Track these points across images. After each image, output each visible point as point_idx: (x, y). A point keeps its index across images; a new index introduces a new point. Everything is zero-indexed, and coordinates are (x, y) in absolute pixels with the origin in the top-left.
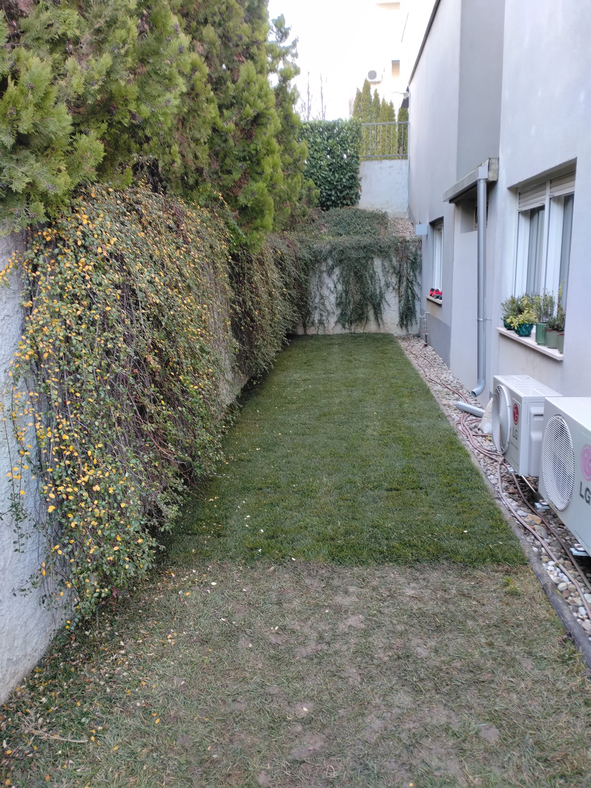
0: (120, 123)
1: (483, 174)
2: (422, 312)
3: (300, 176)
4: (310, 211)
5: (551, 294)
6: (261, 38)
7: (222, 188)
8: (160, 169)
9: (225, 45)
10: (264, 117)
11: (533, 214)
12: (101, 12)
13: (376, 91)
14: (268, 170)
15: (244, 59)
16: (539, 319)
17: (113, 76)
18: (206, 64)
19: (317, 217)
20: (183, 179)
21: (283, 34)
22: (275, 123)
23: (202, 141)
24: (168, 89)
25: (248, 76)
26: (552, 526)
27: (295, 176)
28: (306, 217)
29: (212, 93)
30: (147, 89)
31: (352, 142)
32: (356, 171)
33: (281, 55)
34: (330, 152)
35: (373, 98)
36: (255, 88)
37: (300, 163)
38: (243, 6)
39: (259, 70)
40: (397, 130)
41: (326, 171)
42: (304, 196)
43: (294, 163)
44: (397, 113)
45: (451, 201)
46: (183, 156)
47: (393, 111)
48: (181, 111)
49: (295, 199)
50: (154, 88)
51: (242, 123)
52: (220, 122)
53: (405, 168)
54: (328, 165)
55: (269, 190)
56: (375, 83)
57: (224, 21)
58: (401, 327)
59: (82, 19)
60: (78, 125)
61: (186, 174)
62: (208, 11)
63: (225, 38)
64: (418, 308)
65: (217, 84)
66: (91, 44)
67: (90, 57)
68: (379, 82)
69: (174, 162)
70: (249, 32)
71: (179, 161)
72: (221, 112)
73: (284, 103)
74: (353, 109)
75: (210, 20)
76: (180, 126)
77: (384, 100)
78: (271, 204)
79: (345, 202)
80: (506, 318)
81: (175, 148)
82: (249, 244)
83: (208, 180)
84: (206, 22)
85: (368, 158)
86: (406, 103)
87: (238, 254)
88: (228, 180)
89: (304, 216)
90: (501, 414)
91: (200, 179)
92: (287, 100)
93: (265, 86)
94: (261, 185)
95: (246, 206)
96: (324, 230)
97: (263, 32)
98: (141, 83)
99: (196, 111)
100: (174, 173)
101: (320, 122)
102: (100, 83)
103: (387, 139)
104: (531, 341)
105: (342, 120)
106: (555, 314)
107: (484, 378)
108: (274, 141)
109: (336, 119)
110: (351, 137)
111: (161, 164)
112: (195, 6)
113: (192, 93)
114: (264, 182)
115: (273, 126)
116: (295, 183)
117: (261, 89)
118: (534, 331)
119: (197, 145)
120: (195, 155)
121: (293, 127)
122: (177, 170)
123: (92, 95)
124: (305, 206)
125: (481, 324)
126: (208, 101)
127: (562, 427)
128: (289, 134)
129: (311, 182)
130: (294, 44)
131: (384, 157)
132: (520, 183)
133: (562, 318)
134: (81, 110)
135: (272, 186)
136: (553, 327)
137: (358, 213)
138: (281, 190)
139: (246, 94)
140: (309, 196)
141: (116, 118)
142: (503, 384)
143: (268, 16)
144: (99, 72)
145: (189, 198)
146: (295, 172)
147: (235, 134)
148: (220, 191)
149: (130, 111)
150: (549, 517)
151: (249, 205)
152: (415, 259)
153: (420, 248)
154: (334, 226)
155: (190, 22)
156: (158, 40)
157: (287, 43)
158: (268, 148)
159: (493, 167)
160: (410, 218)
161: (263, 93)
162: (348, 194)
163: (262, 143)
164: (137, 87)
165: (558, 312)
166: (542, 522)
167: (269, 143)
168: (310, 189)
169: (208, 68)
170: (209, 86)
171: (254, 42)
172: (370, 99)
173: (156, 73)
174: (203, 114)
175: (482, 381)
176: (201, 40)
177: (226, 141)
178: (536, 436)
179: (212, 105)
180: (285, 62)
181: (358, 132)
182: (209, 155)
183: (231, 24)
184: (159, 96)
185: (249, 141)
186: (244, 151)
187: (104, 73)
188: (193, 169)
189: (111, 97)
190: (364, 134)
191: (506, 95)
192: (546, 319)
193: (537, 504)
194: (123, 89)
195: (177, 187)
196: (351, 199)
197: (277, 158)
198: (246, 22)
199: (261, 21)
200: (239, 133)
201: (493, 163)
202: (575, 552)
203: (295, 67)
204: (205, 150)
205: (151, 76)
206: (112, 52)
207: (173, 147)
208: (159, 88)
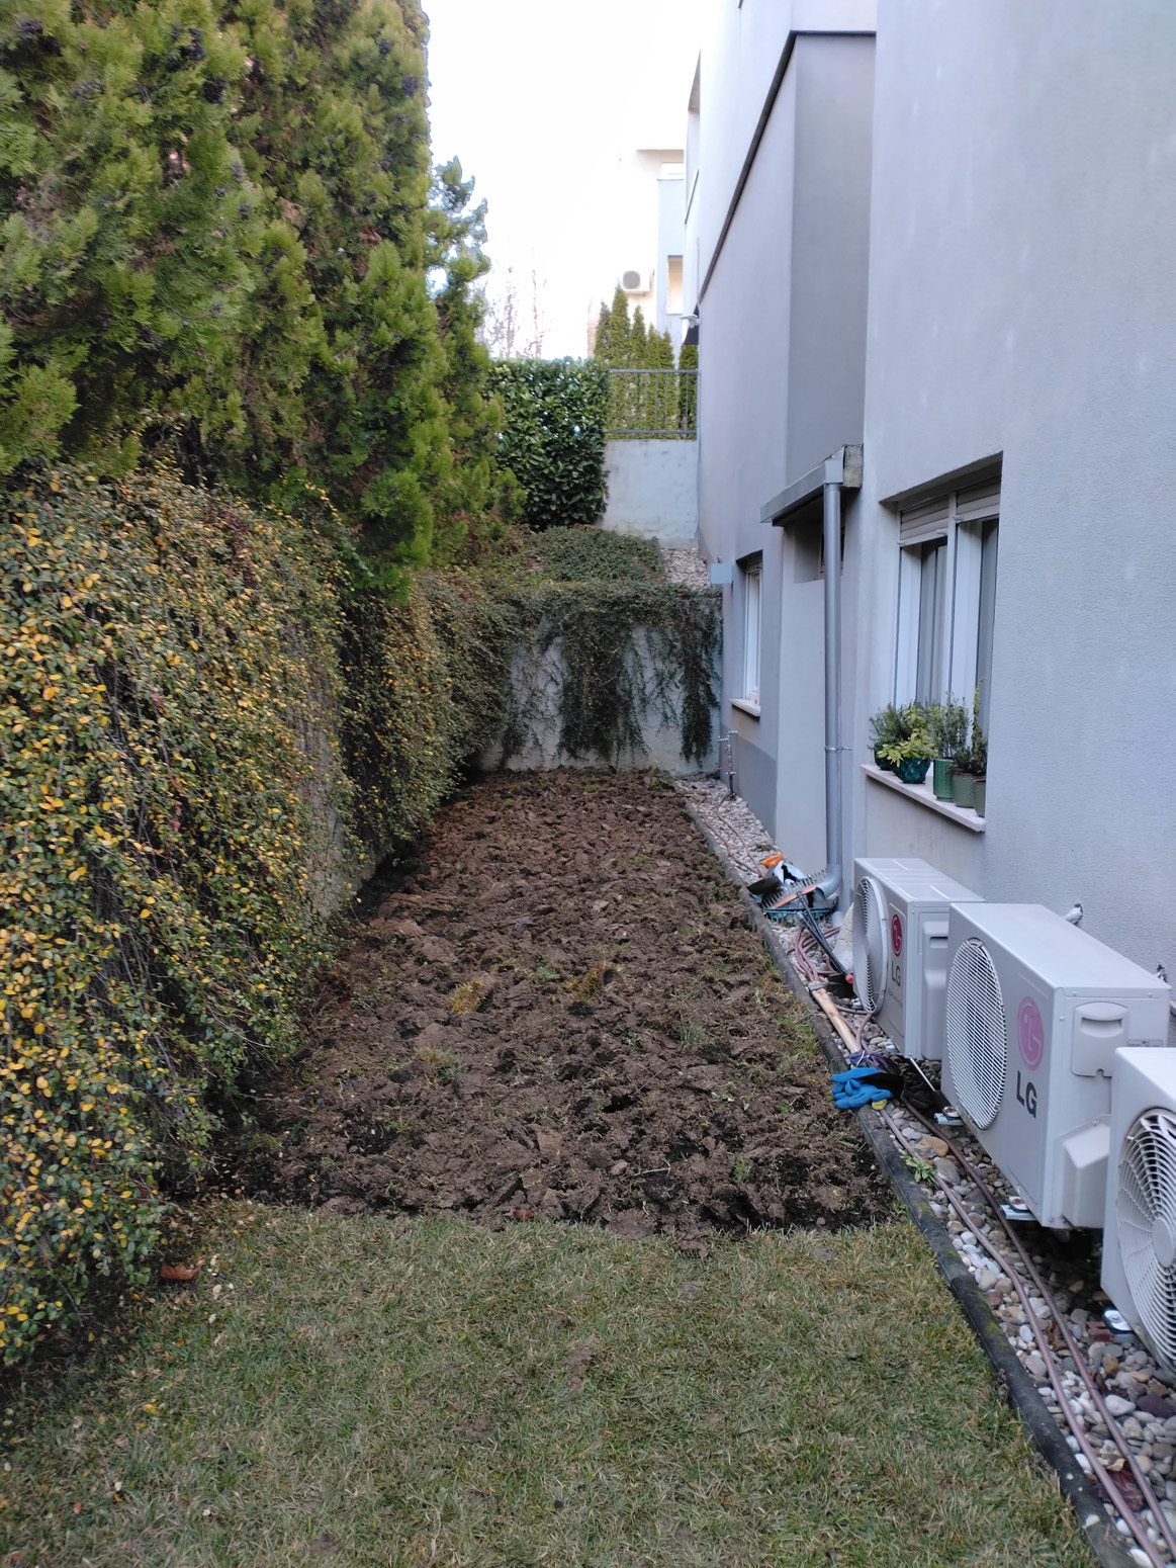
0: (117, 346)
1: (834, 473)
2: (723, 730)
3: (487, 461)
4: (509, 530)
5: (960, 704)
6: (413, 201)
7: (328, 480)
8: (204, 439)
9: (342, 210)
10: (415, 348)
11: (926, 552)
12: (80, 130)
13: (638, 310)
14: (422, 449)
15: (379, 237)
16: (941, 750)
17: (101, 252)
18: (302, 242)
19: (521, 543)
20: (249, 461)
21: (458, 195)
22: (438, 359)
23: (291, 387)
24: (216, 285)
25: (385, 270)
26: (969, 1159)
27: (478, 461)
28: (501, 541)
29: (312, 298)
30: (176, 284)
31: (590, 403)
32: (598, 458)
33: (456, 234)
34: (548, 420)
35: (632, 322)
36: (398, 293)
37: (488, 437)
38: (379, 141)
39: (407, 259)
40: (677, 384)
41: (540, 455)
42: (496, 501)
43: (476, 437)
44: (677, 352)
45: (776, 522)
46: (251, 415)
47: (671, 349)
48: (250, 330)
49: (476, 505)
50: (189, 283)
51: (371, 357)
52: (326, 352)
53: (692, 457)
54: (544, 445)
55: (423, 487)
56: (637, 296)
57: (341, 165)
58: (687, 758)
59: (45, 143)
60: (29, 346)
61: (256, 450)
62: (309, 146)
63: (342, 197)
64: (715, 721)
65: (324, 280)
66: (57, 191)
67: (55, 214)
68: (644, 295)
69: (231, 424)
70: (390, 186)
71: (241, 424)
72: (332, 335)
73: (457, 323)
74: (593, 341)
75: (314, 161)
76: (247, 358)
77: (652, 327)
78: (426, 513)
79: (576, 516)
80: (878, 747)
81: (235, 398)
82: (382, 588)
83: (302, 463)
84: (306, 164)
85: (622, 435)
86: (693, 335)
87: (358, 609)
88: (342, 465)
89: (496, 538)
90: (869, 934)
91: (285, 462)
92: (464, 317)
93: (417, 290)
94: (408, 476)
95: (378, 516)
96: (536, 567)
97: (419, 189)
98: (163, 270)
99: (279, 330)
100: (231, 447)
101: (530, 363)
102: (74, 264)
103: (658, 400)
104: (924, 792)
105: (572, 362)
106: (969, 743)
107: (840, 861)
108: (435, 394)
109: (561, 357)
110: (588, 394)
111: (204, 429)
112: (284, 135)
113: (271, 296)
114: (414, 470)
115: (432, 364)
116: (478, 475)
117: (410, 294)
118: (930, 773)
119: (280, 395)
120: (277, 413)
121: (474, 369)
122: (238, 441)
123: (58, 287)
124: (498, 520)
125: (833, 756)
126: (305, 312)
127: (983, 963)
128: (467, 382)
129: (510, 474)
130: (479, 216)
131: (653, 431)
132: (900, 494)
133: (982, 750)
134: (36, 318)
135: (430, 480)
136: (966, 766)
137: (602, 538)
138: (451, 489)
139: (379, 303)
140: (504, 501)
141: (107, 336)
142: (871, 876)
143: (427, 160)
144: (72, 245)
145: (261, 497)
146: (479, 454)
147: (357, 377)
148: (326, 485)
149: (138, 325)
150: (963, 1140)
151: (383, 514)
152: (708, 627)
153: (720, 609)
154: (554, 561)
155: (274, 163)
156: (200, 191)
157: (466, 212)
158: (423, 405)
159: (851, 462)
160: (700, 552)
161: (413, 303)
162: (581, 500)
163: (411, 398)
164: (153, 280)
165: (973, 738)
166: (950, 1152)
167: (424, 398)
168: (506, 488)
169: (305, 251)
170: (307, 285)
171: (401, 208)
172: (627, 324)
173: (194, 254)
174: (293, 337)
175: (836, 868)
176: (294, 199)
177: (338, 389)
178: (935, 978)
179: (313, 321)
180: (461, 248)
181: (602, 384)
182: (305, 416)
183: (354, 171)
184: (199, 297)
185: (384, 393)
186: (376, 410)
187: (82, 245)
188: (271, 440)
189: (100, 295)
190: (614, 390)
191: (874, 330)
192: (952, 752)
193: (938, 1115)
194: (124, 280)
195: (238, 475)
196: (588, 511)
197: (439, 426)
198: (385, 169)
199: (412, 170)
200: (365, 376)
201: (851, 453)
202: (1010, 1214)
203: (480, 257)
204: (297, 406)
205: (183, 261)
206: (99, 207)
207: (231, 397)
208: (200, 283)
